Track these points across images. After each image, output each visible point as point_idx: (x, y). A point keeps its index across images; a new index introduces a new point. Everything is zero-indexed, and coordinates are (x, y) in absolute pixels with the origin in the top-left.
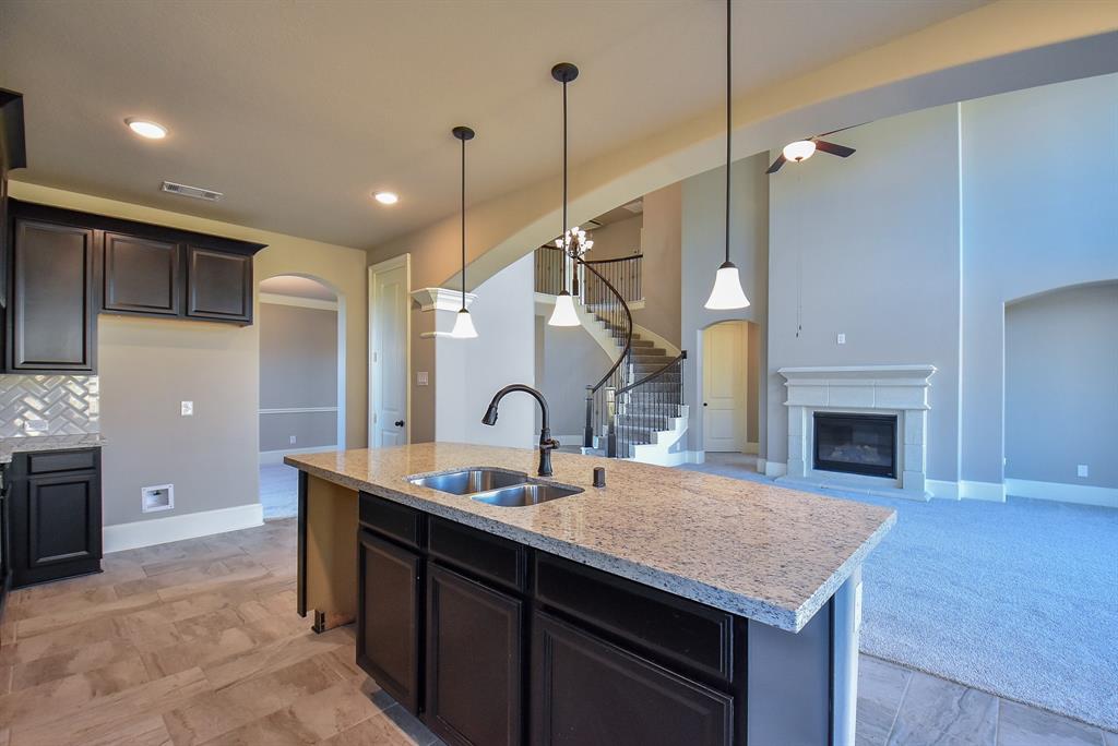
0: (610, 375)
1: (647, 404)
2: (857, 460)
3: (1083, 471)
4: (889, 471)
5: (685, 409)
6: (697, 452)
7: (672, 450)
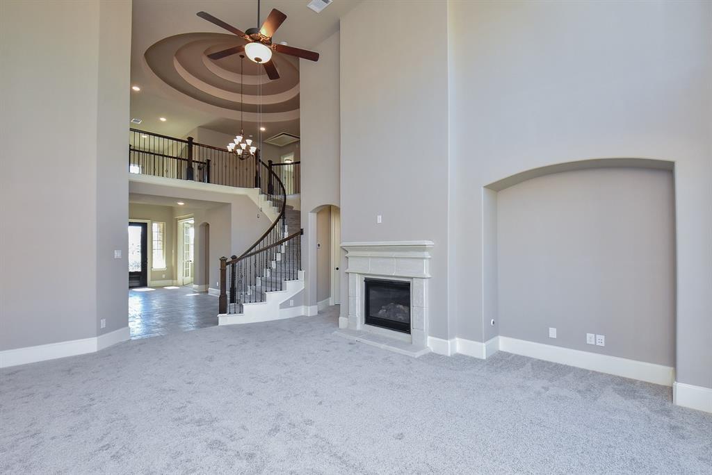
0: (269, 231)
1: (287, 270)
2: (392, 318)
3: (553, 333)
4: (405, 327)
5: (301, 274)
6: (309, 307)
7: (284, 305)
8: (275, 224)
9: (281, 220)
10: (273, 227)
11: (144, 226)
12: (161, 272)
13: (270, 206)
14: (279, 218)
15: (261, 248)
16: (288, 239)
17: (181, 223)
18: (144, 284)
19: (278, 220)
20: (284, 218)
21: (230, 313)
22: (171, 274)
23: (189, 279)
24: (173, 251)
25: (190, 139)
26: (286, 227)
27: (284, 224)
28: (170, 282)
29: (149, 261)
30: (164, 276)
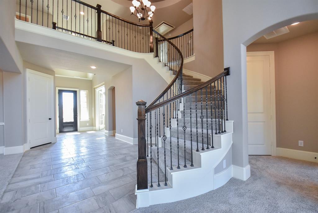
8: (172, 84)
10: (169, 87)
11: (75, 92)
12: (86, 122)
13: (171, 75)
17: (97, 90)
18: (76, 130)
19: (174, 81)
22: (92, 123)
23: (103, 126)
24: (93, 108)
26: (183, 86)
27: (181, 85)
28: (91, 128)
29: (78, 115)
30: (88, 124)
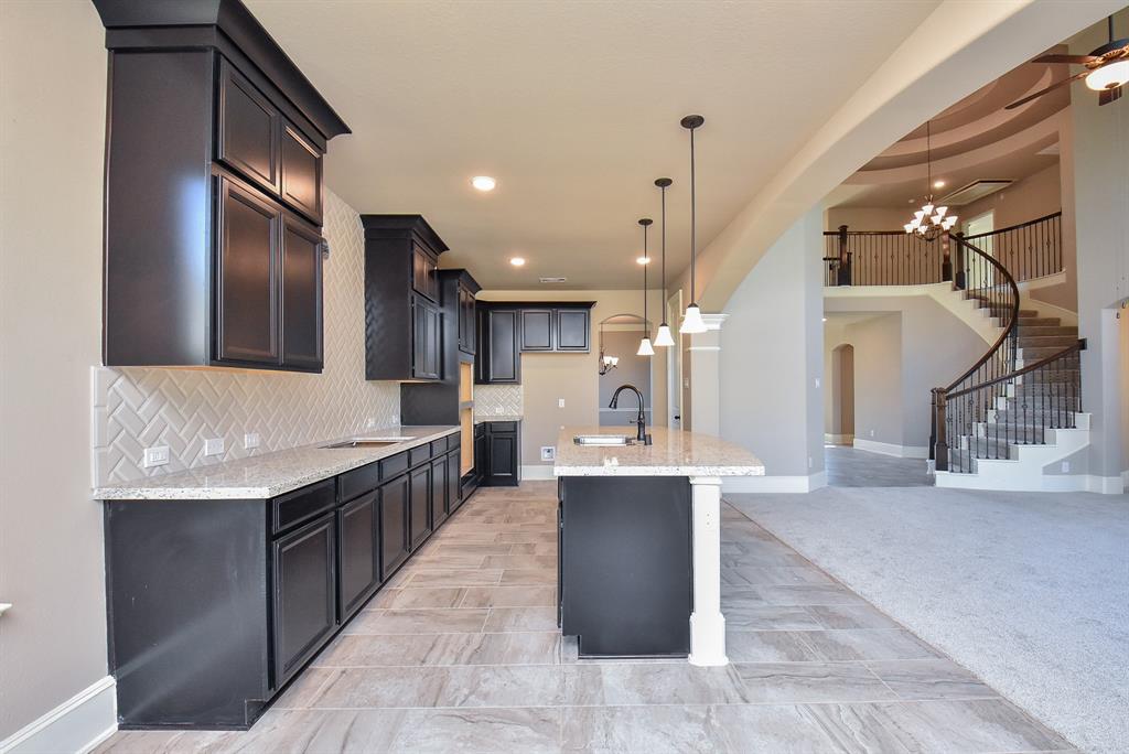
5: (1082, 419)
6: (1104, 478)
7: (1052, 469)
8: (996, 348)
9: (1006, 342)
10: (990, 354)
13: (993, 326)
14: (1004, 337)
15: (975, 384)
16: (1021, 372)
19: (1001, 342)
20: (1014, 337)
21: (952, 471)
25: (844, 228)
26: (1020, 352)
27: (1014, 348)
